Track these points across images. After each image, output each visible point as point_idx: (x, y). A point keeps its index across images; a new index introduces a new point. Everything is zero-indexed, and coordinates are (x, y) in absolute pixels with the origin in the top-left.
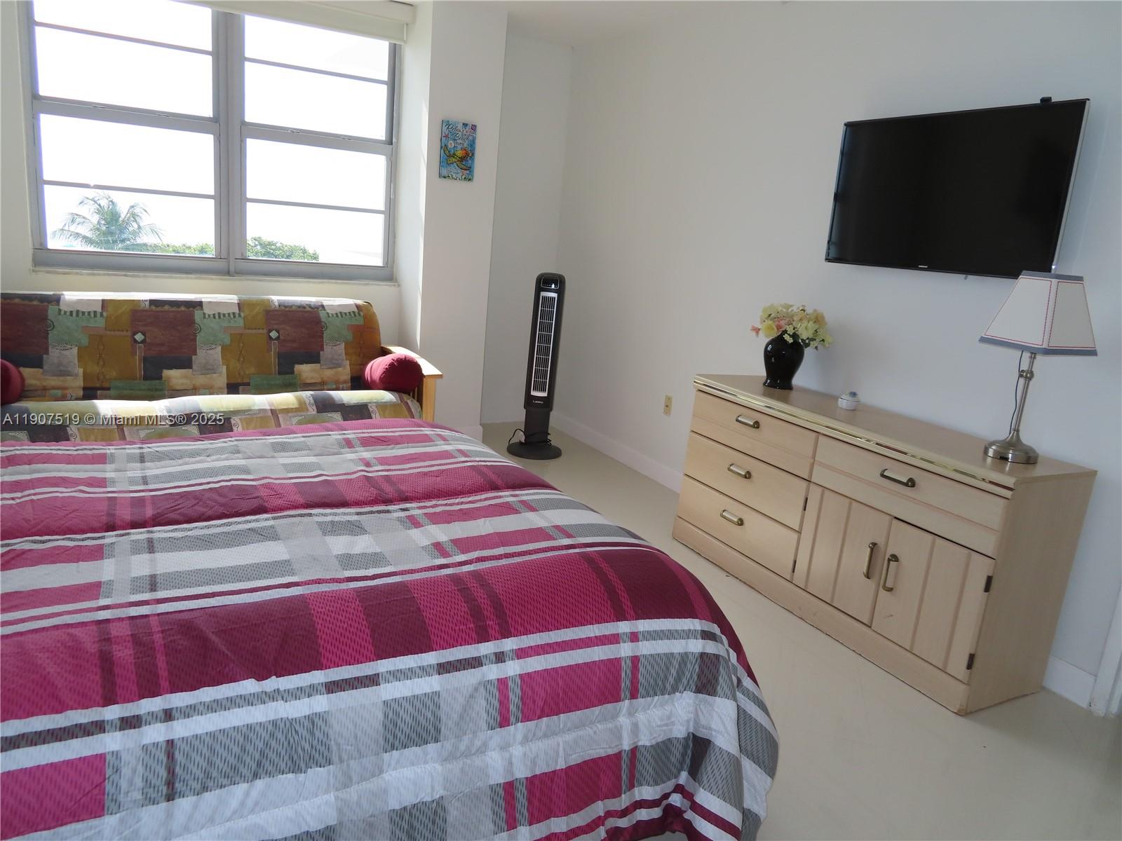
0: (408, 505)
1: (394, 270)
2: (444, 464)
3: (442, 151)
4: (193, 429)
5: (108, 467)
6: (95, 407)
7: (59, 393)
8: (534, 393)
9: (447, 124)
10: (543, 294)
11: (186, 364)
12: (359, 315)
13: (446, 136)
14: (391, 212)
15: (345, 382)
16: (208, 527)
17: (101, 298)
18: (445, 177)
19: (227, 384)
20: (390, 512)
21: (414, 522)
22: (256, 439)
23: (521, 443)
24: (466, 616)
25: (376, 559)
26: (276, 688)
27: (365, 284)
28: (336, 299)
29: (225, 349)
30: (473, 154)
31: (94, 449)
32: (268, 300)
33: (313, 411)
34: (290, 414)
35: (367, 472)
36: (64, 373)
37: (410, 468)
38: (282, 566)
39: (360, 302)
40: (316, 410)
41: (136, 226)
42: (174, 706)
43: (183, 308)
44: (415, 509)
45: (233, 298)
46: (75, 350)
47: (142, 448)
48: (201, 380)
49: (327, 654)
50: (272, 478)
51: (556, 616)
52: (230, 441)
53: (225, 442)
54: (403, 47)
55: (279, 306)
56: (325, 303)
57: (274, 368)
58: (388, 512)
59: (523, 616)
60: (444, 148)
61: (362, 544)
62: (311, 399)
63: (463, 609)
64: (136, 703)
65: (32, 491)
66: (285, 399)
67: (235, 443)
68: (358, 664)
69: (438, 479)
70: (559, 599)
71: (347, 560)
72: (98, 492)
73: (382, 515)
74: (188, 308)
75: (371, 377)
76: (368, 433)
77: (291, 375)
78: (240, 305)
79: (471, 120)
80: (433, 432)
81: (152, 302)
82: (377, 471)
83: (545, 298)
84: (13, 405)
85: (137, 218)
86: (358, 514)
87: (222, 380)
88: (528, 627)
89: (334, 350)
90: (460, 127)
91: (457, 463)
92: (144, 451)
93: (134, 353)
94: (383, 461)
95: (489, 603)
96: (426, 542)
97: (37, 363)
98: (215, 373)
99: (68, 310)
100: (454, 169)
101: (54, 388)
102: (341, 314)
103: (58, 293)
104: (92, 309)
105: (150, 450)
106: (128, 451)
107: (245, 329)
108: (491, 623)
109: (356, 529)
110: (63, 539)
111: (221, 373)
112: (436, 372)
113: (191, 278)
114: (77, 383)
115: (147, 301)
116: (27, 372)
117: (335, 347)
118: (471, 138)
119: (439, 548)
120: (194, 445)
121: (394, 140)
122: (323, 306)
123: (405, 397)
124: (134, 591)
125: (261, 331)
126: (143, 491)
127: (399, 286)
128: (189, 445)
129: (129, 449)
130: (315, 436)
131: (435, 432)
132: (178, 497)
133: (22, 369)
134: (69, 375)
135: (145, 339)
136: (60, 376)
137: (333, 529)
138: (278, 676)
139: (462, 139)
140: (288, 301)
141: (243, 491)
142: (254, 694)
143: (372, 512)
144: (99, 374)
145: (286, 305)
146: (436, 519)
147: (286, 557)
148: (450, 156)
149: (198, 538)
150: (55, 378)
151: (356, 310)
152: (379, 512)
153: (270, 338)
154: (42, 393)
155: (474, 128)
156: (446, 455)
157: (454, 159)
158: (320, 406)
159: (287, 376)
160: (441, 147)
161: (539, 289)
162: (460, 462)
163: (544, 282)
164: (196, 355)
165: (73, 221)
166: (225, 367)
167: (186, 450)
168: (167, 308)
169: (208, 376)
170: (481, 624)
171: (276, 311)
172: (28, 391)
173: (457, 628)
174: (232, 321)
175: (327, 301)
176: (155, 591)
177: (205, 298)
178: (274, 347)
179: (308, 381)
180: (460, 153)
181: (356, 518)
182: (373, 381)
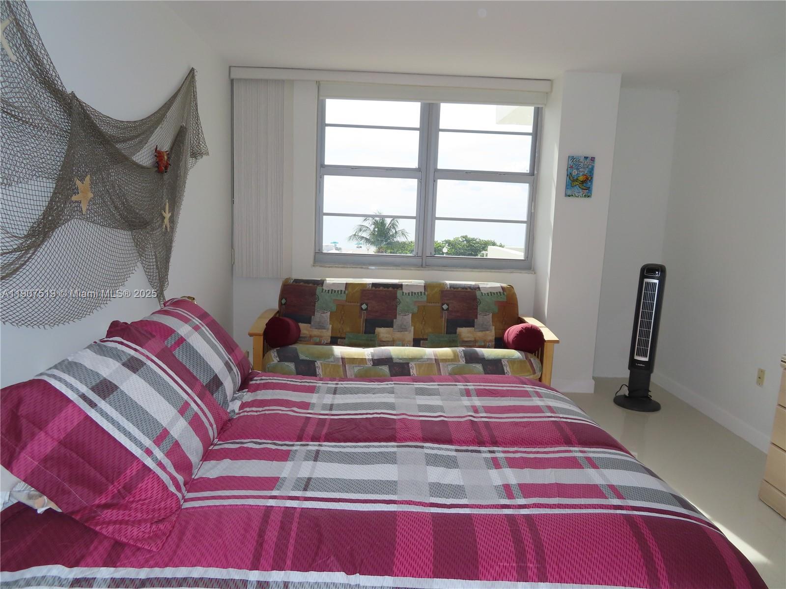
0: (495, 449)
1: (533, 263)
2: (533, 417)
3: (568, 178)
4: (385, 369)
5: (315, 395)
6: (332, 351)
7: (318, 340)
8: (637, 358)
9: (572, 158)
10: (646, 280)
11: (389, 324)
12: (504, 294)
13: (571, 167)
14: (531, 222)
15: (490, 341)
16: (355, 447)
17: (345, 282)
18: (569, 196)
19: (413, 339)
20: (481, 453)
21: (496, 464)
22: (407, 384)
23: (625, 396)
24: (511, 555)
25: (458, 490)
26: (358, 583)
27: (511, 272)
28: (489, 283)
29: (414, 315)
30: (592, 178)
31: (311, 382)
32: (443, 284)
33: (462, 362)
34: (447, 363)
35: (474, 417)
36: (321, 327)
37: (507, 418)
38: (390, 486)
39: (504, 285)
40: (465, 361)
41: (394, 231)
42: (291, 581)
43: (391, 289)
44: (500, 453)
45: (421, 282)
46: (329, 313)
47: (337, 384)
48: (398, 335)
49: (398, 564)
50: (407, 415)
51: (591, 572)
52: (391, 384)
53: (387, 385)
54: (544, 108)
55: (450, 287)
56: (481, 286)
57: (444, 330)
58: (479, 452)
59: (560, 565)
60: (569, 175)
61: (451, 477)
62: (462, 353)
63: (510, 548)
64: (269, 572)
65: (268, 408)
66: (445, 352)
67: (393, 385)
68: (419, 577)
69: (525, 429)
70: (596, 556)
71: (437, 488)
72: (302, 413)
73: (474, 454)
74: (394, 288)
75: (507, 339)
76: (484, 386)
77: (454, 335)
78: (425, 287)
79: (590, 154)
80: (532, 390)
81: (374, 285)
82: (482, 417)
83: (647, 284)
84: (290, 346)
85: (395, 226)
86: (457, 450)
87: (410, 336)
88: (564, 576)
89: (485, 318)
90: (582, 159)
91: (543, 417)
92: (338, 386)
93: (360, 317)
94: (488, 409)
95: (533, 547)
96: (499, 482)
97: (308, 321)
98: (407, 331)
99: (327, 289)
100: (577, 190)
101: (315, 336)
102: (491, 294)
103: (324, 279)
104: (339, 289)
105: (342, 386)
106: (329, 385)
107: (427, 302)
108: (531, 565)
109: (450, 463)
110: (271, 444)
111: (410, 331)
112: (555, 338)
113: (399, 269)
114: (327, 334)
115: (370, 284)
116: (302, 326)
117: (485, 317)
118: (590, 167)
119: (507, 490)
120: (368, 385)
121: (535, 172)
122: (479, 288)
123: (529, 355)
124: (295, 488)
125: (437, 304)
126: (327, 415)
127: (535, 273)
128: (365, 385)
129: (330, 384)
130: (446, 385)
131: (534, 390)
132: (346, 422)
133: (300, 324)
134: (324, 329)
135: (367, 308)
136: (319, 329)
137: (434, 461)
138: (362, 573)
139: (584, 168)
140: (456, 284)
141: (385, 423)
142: (343, 584)
143: (467, 451)
144: (340, 329)
145: (455, 287)
146: (514, 463)
147: (395, 478)
148: (573, 181)
149: (346, 454)
150: (317, 330)
151: (502, 291)
152: (472, 451)
153: (443, 309)
154: (309, 340)
155: (593, 159)
156: (537, 409)
157: (577, 183)
158: (468, 359)
159: (452, 336)
160: (567, 175)
161: (643, 276)
162: (547, 417)
163: (648, 271)
164: (396, 318)
165: (360, 230)
166: (413, 327)
167: (362, 388)
168: (381, 288)
169: (402, 333)
170: (523, 565)
171: (449, 291)
172: (302, 337)
173: (502, 564)
174: (419, 297)
175: (482, 285)
176: (306, 490)
177: (404, 282)
178: (445, 315)
179: (466, 339)
180: (581, 178)
181: (454, 454)
182: (508, 342)
